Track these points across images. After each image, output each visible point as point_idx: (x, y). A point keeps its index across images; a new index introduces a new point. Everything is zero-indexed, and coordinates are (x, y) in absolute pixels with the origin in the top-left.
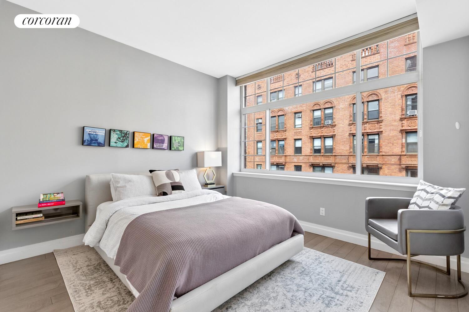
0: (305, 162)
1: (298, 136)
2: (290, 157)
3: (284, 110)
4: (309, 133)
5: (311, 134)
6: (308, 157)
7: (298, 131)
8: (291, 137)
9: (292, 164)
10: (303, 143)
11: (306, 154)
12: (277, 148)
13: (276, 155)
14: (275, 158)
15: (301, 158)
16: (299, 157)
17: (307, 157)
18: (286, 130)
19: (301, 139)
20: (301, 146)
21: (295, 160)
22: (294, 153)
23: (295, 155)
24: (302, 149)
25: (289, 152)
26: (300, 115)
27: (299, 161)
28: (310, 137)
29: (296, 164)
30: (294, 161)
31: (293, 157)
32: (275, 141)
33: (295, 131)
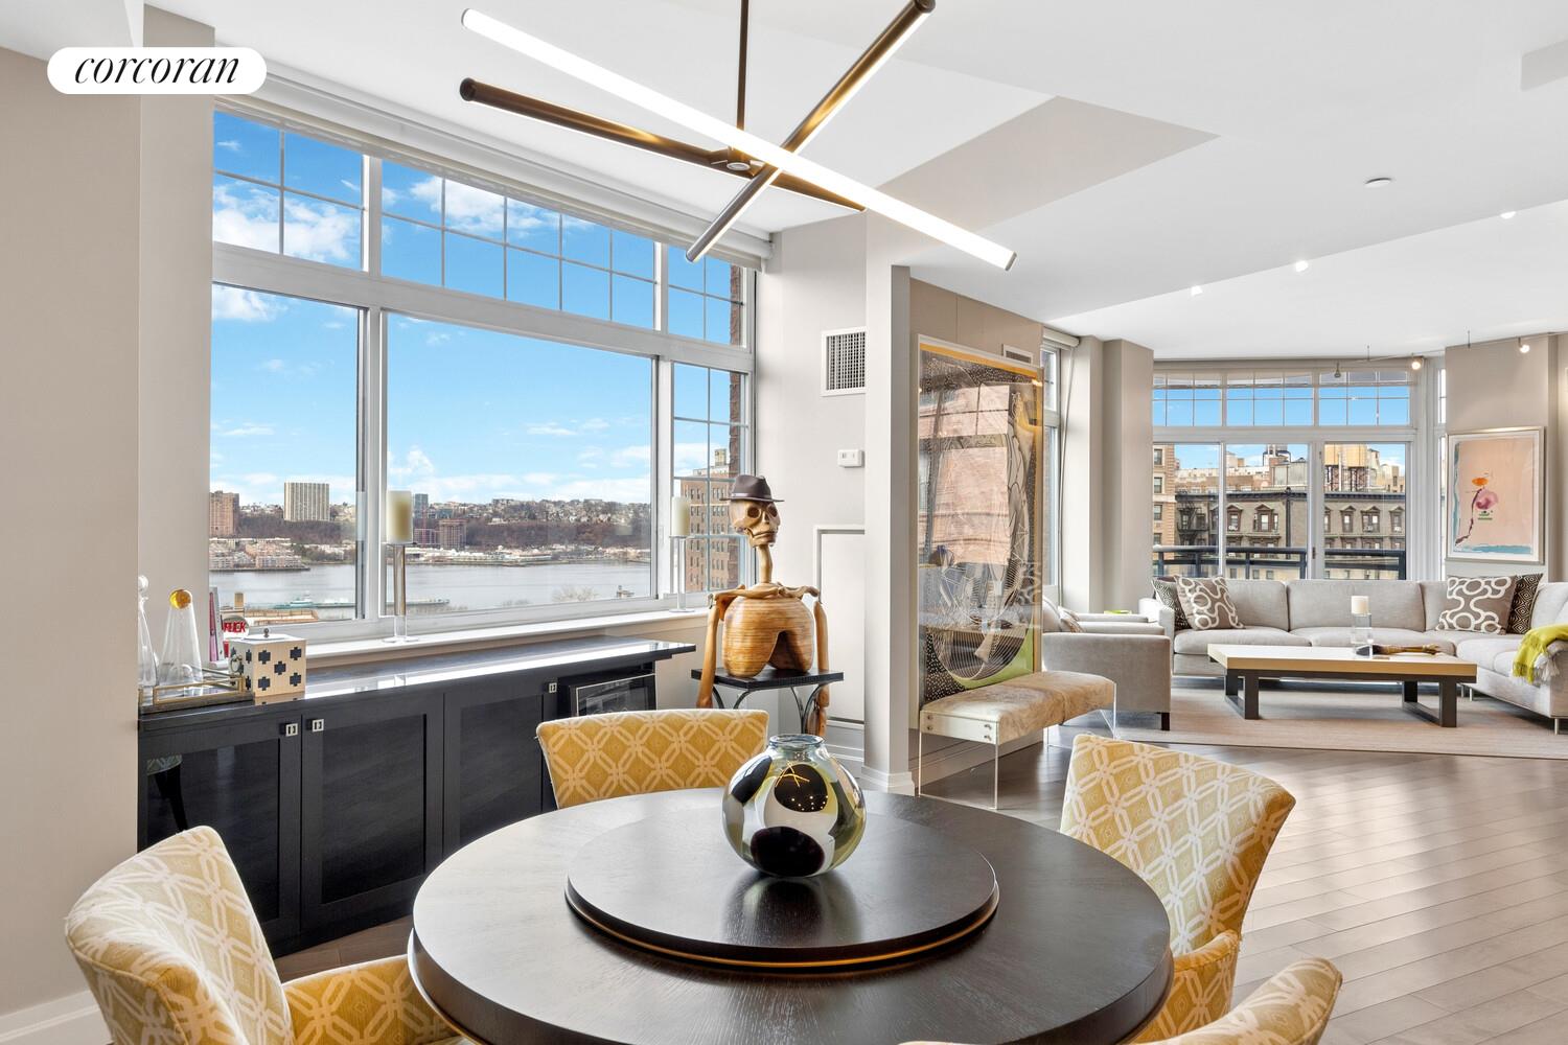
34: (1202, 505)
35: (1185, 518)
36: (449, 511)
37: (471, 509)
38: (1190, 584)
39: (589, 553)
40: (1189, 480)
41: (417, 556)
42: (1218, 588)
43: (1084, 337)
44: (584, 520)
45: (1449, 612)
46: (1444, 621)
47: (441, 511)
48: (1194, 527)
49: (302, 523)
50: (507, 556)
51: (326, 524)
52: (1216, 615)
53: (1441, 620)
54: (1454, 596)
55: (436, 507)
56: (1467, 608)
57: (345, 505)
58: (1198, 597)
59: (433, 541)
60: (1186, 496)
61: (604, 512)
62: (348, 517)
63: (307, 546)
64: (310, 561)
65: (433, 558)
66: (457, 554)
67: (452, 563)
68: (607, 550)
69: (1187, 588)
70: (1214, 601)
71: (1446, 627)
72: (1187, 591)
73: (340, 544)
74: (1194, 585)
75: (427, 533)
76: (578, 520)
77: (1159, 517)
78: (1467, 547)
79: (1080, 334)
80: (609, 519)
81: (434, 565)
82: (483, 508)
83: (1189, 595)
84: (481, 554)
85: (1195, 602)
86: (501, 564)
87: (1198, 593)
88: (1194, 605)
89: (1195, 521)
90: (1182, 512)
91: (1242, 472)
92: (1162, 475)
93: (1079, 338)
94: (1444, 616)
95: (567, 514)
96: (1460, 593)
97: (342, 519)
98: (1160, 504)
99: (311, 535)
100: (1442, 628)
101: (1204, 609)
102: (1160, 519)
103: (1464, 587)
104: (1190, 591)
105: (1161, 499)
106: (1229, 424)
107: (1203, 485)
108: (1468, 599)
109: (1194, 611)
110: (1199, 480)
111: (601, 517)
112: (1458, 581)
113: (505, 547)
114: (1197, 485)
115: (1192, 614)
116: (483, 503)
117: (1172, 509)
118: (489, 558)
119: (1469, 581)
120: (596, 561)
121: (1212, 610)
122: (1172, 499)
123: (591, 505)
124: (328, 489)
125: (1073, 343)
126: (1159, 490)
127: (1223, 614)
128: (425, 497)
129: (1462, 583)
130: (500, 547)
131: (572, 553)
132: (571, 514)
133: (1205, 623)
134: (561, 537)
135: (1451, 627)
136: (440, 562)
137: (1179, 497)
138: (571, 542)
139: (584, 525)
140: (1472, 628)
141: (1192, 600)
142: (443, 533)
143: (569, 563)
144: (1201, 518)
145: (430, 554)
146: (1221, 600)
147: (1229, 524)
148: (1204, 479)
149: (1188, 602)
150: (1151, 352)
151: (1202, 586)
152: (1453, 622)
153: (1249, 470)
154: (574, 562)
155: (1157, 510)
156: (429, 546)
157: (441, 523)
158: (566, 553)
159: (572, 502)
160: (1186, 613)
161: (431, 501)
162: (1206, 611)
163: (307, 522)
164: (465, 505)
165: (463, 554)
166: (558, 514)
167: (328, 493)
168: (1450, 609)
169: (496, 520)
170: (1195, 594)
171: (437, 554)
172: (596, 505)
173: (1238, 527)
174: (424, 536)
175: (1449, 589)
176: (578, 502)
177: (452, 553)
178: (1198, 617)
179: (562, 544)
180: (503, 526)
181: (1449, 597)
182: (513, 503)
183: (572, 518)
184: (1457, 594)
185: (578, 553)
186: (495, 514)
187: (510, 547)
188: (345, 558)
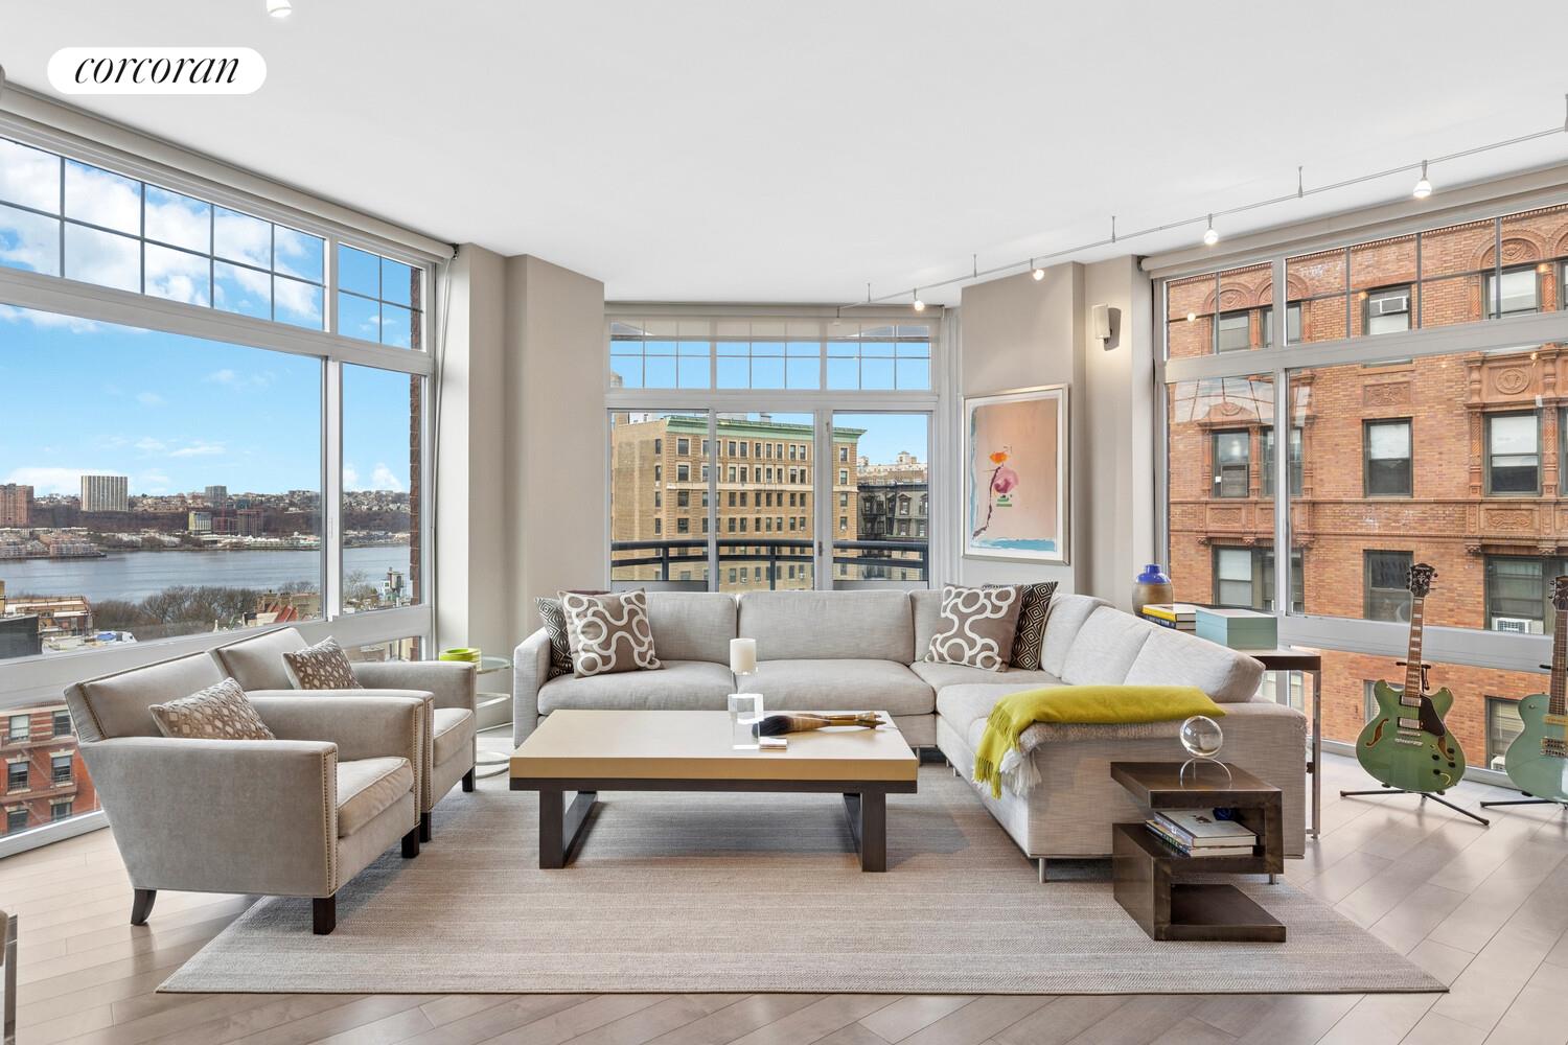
0: (1433, 533)
1: (1388, 403)
2: (1337, 509)
3: (1300, 279)
4: (1457, 388)
5: (1473, 392)
6: (1458, 509)
7: (1386, 380)
8: (1344, 410)
9: (1353, 544)
10: (1422, 436)
11: (1438, 495)
12: (1254, 467)
13: (1253, 498)
14: (1249, 512)
15: (1410, 513)
16: (1395, 509)
17: (1449, 509)
18: (1313, 378)
19: (1407, 421)
20: (1406, 455)
21: (1373, 523)
22: (1360, 488)
23: (1371, 499)
24: (1416, 471)
25: (1328, 487)
26: (1404, 298)
27: (1398, 528)
28: (1469, 407)
29: (1378, 545)
30: (1363, 531)
31: (1354, 507)
32: (1246, 430)
33: (1369, 381)
34: (880, 494)
35: (868, 504)
36: (247, 502)
37: (269, 500)
38: (580, 603)
39: (379, 538)
40: (875, 474)
41: (215, 542)
42: (627, 608)
43: (461, 245)
44: (375, 508)
45: (940, 637)
46: (933, 650)
47: (239, 501)
48: (875, 512)
49: (99, 513)
50: (302, 542)
51: (125, 513)
52: (611, 652)
53: (931, 648)
54: (948, 614)
55: (234, 497)
56: (960, 634)
57: (144, 496)
58: (590, 625)
59: (231, 529)
60: (869, 487)
61: (394, 502)
62: (147, 507)
63: (104, 535)
64: (106, 549)
65: (231, 543)
66: (253, 540)
67: (249, 548)
68: (397, 535)
69: (574, 611)
70: (612, 630)
71: (936, 658)
72: (574, 615)
73: (138, 533)
74: (586, 605)
75: (226, 522)
76: (370, 509)
77: (844, 504)
78: (984, 542)
79: (457, 240)
80: (398, 508)
81: (231, 550)
82: (280, 498)
83: (576, 621)
84: (277, 540)
85: (583, 633)
86: (295, 548)
87: (590, 618)
88: (581, 637)
89: (875, 507)
90: (866, 500)
91: (915, 467)
92: (848, 470)
93: (456, 247)
94: (934, 644)
95: (360, 504)
96: (955, 610)
97: (140, 509)
98: (846, 493)
99: (109, 524)
100: (932, 659)
101: (594, 643)
102: (846, 505)
103: (959, 601)
104: (578, 616)
105: (847, 489)
106: (719, 387)
107: (885, 478)
108: (963, 617)
109: (580, 647)
110: (882, 474)
111: (391, 506)
112: (954, 591)
113: (300, 533)
114: (881, 478)
115: (577, 652)
116: (279, 494)
117: (855, 497)
118: (283, 542)
119: (966, 592)
120: (386, 545)
121: (606, 645)
122: (855, 489)
123: (382, 496)
124: (126, 482)
125: (447, 254)
126: (844, 482)
127: (624, 650)
128: (224, 488)
129: (958, 595)
130: (296, 533)
131: (363, 538)
132: (363, 504)
133: (591, 667)
134: (354, 524)
135: (942, 658)
136: (237, 548)
137: (862, 488)
138: (363, 528)
139: (377, 514)
140: (965, 661)
141: (579, 630)
142: (241, 522)
143: (361, 547)
144: (880, 504)
145: (228, 540)
146: (628, 628)
147: (901, 509)
148: (886, 473)
149: (574, 632)
150: (599, 285)
151: (601, 608)
152: (944, 651)
153: (920, 466)
154: (365, 546)
155: (844, 498)
156: (227, 534)
157: (239, 512)
158: (358, 538)
159: (365, 493)
160: (572, 649)
161: (230, 492)
162: (596, 648)
163: (105, 513)
164: (263, 496)
165: (259, 539)
166: (351, 504)
167: (126, 485)
168: (941, 633)
169: (293, 510)
170: (585, 621)
171: (234, 540)
172: (386, 496)
173: (908, 511)
174: (222, 524)
175: (944, 603)
176: (370, 493)
177: (249, 539)
178: (583, 656)
179: (355, 530)
180: (299, 514)
181: (943, 615)
182: (308, 494)
183: (364, 508)
184: (952, 612)
185: (370, 538)
186: (292, 504)
187: (306, 534)
188: (143, 546)
